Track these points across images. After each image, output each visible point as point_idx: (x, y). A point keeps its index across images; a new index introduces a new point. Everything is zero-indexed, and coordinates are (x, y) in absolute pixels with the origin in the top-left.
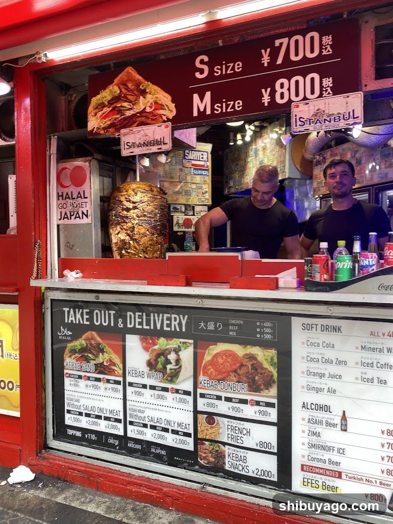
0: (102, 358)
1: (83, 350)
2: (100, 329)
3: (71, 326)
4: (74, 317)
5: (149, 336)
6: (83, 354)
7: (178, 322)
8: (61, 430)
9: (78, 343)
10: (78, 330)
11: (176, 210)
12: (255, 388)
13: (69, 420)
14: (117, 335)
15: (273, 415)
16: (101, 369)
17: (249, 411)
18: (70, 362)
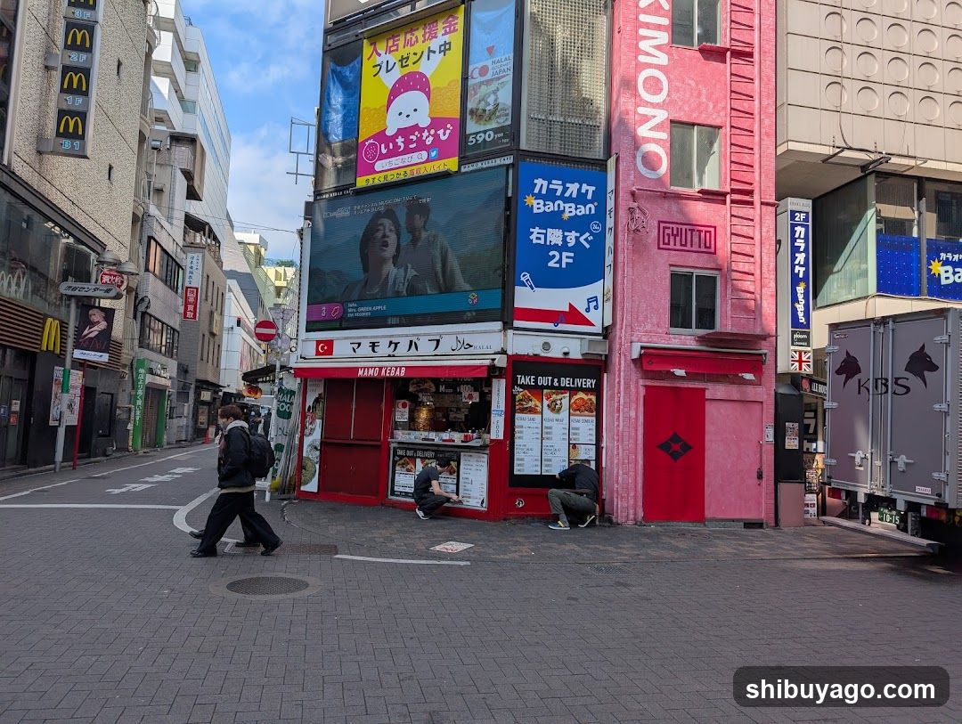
0: (409, 467)
1: (403, 464)
2: (408, 457)
3: (399, 456)
4: (400, 452)
5: (423, 459)
6: (403, 465)
7: (431, 454)
8: (393, 493)
9: (400, 462)
10: (401, 457)
11: (451, 411)
12: (451, 474)
13: (396, 489)
14: (413, 459)
15: (455, 481)
16: (408, 470)
17: (450, 481)
18: (397, 468)
